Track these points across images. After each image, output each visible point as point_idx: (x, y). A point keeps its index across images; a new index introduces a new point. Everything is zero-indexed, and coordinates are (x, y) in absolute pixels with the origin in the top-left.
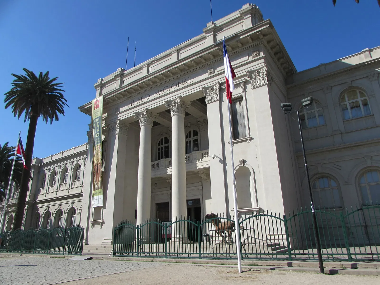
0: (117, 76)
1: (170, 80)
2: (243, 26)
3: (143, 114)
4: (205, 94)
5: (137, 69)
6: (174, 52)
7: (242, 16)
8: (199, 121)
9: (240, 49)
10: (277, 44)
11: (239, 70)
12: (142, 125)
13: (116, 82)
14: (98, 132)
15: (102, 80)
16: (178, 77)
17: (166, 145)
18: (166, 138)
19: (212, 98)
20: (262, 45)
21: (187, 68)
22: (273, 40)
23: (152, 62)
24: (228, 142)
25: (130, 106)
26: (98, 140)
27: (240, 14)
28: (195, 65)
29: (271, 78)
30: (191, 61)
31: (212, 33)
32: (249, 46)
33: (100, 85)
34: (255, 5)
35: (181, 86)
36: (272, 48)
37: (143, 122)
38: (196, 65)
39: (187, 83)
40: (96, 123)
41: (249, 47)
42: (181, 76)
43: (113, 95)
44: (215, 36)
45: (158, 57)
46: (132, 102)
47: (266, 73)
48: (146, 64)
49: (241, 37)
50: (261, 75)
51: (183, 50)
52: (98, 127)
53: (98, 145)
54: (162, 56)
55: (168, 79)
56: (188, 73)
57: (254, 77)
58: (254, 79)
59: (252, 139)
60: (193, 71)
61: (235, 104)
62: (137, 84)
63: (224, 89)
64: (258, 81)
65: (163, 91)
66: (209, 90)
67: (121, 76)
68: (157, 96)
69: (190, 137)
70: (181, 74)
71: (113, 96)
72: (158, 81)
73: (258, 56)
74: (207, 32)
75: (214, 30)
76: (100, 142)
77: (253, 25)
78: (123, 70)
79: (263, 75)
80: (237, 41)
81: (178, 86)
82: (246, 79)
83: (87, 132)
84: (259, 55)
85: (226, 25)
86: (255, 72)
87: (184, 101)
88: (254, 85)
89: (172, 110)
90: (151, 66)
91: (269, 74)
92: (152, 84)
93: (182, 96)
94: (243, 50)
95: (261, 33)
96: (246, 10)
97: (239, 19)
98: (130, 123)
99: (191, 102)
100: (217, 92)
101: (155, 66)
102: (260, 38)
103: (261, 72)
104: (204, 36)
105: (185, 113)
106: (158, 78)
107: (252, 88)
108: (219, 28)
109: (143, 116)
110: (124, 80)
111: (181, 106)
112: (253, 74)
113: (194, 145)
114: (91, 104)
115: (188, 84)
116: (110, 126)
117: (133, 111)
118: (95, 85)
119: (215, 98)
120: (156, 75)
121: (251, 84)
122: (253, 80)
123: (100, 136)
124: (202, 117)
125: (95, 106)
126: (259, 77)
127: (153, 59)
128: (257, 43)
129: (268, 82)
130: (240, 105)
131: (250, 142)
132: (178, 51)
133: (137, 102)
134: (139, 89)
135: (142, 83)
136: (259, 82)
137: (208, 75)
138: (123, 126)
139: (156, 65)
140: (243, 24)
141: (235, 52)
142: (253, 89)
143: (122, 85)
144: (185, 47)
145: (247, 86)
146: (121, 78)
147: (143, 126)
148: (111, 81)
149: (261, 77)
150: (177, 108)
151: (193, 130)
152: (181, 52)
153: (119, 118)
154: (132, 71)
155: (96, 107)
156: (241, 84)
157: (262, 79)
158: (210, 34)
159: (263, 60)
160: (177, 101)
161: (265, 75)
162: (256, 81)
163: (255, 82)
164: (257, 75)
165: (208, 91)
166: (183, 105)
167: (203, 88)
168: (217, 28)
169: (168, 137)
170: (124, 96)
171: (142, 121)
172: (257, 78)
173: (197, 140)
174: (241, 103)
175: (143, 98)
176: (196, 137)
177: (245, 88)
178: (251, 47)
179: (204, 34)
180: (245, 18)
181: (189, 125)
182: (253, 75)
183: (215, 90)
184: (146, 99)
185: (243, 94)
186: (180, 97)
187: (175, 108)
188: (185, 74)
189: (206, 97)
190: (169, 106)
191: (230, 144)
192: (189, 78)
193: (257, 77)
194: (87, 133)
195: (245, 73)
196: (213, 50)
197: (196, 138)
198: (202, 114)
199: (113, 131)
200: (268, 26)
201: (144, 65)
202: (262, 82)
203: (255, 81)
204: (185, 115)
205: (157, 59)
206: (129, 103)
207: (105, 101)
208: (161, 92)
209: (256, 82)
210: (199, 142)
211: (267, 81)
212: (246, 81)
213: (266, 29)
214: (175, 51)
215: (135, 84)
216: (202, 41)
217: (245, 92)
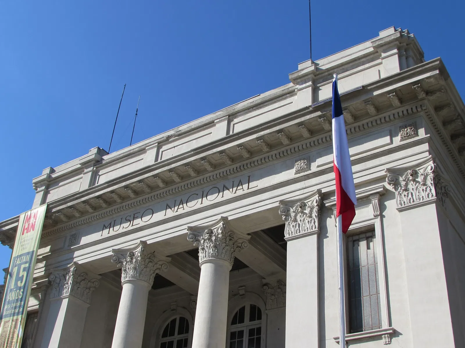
0: (85, 165)
1: (205, 179)
2: (379, 71)
3: (132, 255)
4: (284, 217)
5: (132, 151)
6: (220, 119)
7: (377, 52)
8: (266, 284)
9: (371, 119)
10: (457, 114)
11: (368, 167)
12: (126, 279)
13: (82, 178)
14: (20, 287)
15: (52, 171)
16: (225, 174)
17: (182, 336)
18: (182, 320)
19: (301, 227)
20: (422, 113)
21: (246, 155)
22: (448, 105)
23: (169, 137)
24: (335, 339)
25: (106, 233)
26: (15, 308)
27: (374, 47)
28: (265, 149)
29: (443, 189)
30: (258, 139)
31: (310, 83)
32: (394, 115)
33: (47, 181)
34: (407, 31)
35: (228, 194)
36: (445, 123)
37: (131, 272)
38: (268, 150)
39: (243, 189)
40: (19, 266)
41: (392, 117)
42: (232, 172)
43: (69, 204)
44: (315, 91)
45: (184, 128)
46: (110, 224)
47: (432, 175)
48: (155, 142)
49: (376, 93)
50: (420, 179)
51: (240, 115)
52: (23, 276)
53: (13, 318)
54: (193, 127)
55: (201, 177)
56: (249, 166)
57: (403, 183)
58: (403, 188)
59: (395, 334)
60: (260, 162)
61: (356, 245)
62: (128, 182)
63: (330, 209)
64: (412, 193)
65: (185, 205)
66: (294, 208)
67: (95, 165)
68: (170, 213)
69: (242, 321)
70: (231, 168)
71: (70, 207)
72: (177, 180)
73: (413, 137)
74: (299, 80)
75: (314, 77)
76: (21, 313)
77: (401, 68)
78: (101, 152)
79: (425, 179)
80: (366, 102)
81: (221, 194)
82: (384, 187)
84: (417, 135)
85: (341, 68)
86: (406, 173)
87: (233, 232)
88: (404, 202)
89: (203, 249)
90: (164, 148)
91: (439, 180)
92: (161, 185)
93: (230, 218)
94: (379, 122)
95: (421, 87)
96: (388, 39)
97: (372, 56)
98: (100, 275)
99: (249, 234)
100: (315, 214)
101: (174, 147)
102: (419, 98)
103: (420, 174)
104: (290, 89)
105: (233, 260)
106: (177, 174)
107: (397, 209)
108: (326, 73)
109: (132, 259)
110: (100, 174)
111: (224, 241)
112: (400, 177)
113: (251, 342)
114: (18, 221)
115: (246, 191)
116: (52, 277)
117: (110, 245)
118: (34, 181)
119: (307, 228)
120: (173, 166)
121: (395, 200)
122: (402, 190)
123: (24, 300)
124: (273, 274)
125: (26, 227)
126: (415, 185)
127: (171, 132)
128: (412, 109)
129: (436, 196)
130: (368, 248)
131: (391, 341)
132: (230, 117)
133: (122, 226)
134: (132, 195)
135: (140, 181)
136: (416, 195)
137: (296, 174)
138: (84, 280)
139: (176, 146)
140: (380, 67)
141: (359, 127)
142: (401, 210)
143: (94, 184)
144: (248, 111)
145: (386, 203)
146: (95, 169)
147: (129, 282)
148: (71, 174)
149: (419, 184)
150: (215, 247)
151: (251, 305)
152: (236, 121)
153: (75, 260)
154: (122, 155)
155: (27, 229)
156: (371, 198)
157: (423, 190)
158: (304, 85)
159: (425, 147)
160: (215, 230)
161: (430, 180)
162: (408, 194)
163: (405, 196)
164: (411, 178)
165: (292, 210)
166: (230, 240)
167: (281, 202)
168: (322, 73)
169: (187, 316)
170: (95, 208)
171: (127, 270)
172: (410, 186)
173: (259, 330)
174: (371, 244)
175: (137, 218)
176: (257, 322)
177: (382, 207)
178: (396, 116)
179: (291, 84)
180: (383, 55)
181: (242, 292)
182: (401, 179)
183: (309, 209)
184: (145, 219)
185: (377, 223)
186: (224, 219)
187: (210, 246)
188: (242, 168)
189: (287, 223)
190: (196, 241)
191: (338, 342)
192: (249, 177)
193: (410, 184)
195: (383, 173)
196: (308, 117)
197: (255, 324)
198: (275, 267)
199: (58, 289)
200: (437, 72)
201: (150, 144)
202: (423, 197)
203: (406, 193)
204: (233, 263)
205: (180, 132)
206: (104, 226)
207: (51, 218)
208: (181, 206)
209: (408, 196)
210: (263, 336)
211: (434, 194)
212: (385, 192)
213: (432, 79)
214: (223, 118)
215: (124, 184)
216: (285, 99)
217: (382, 217)
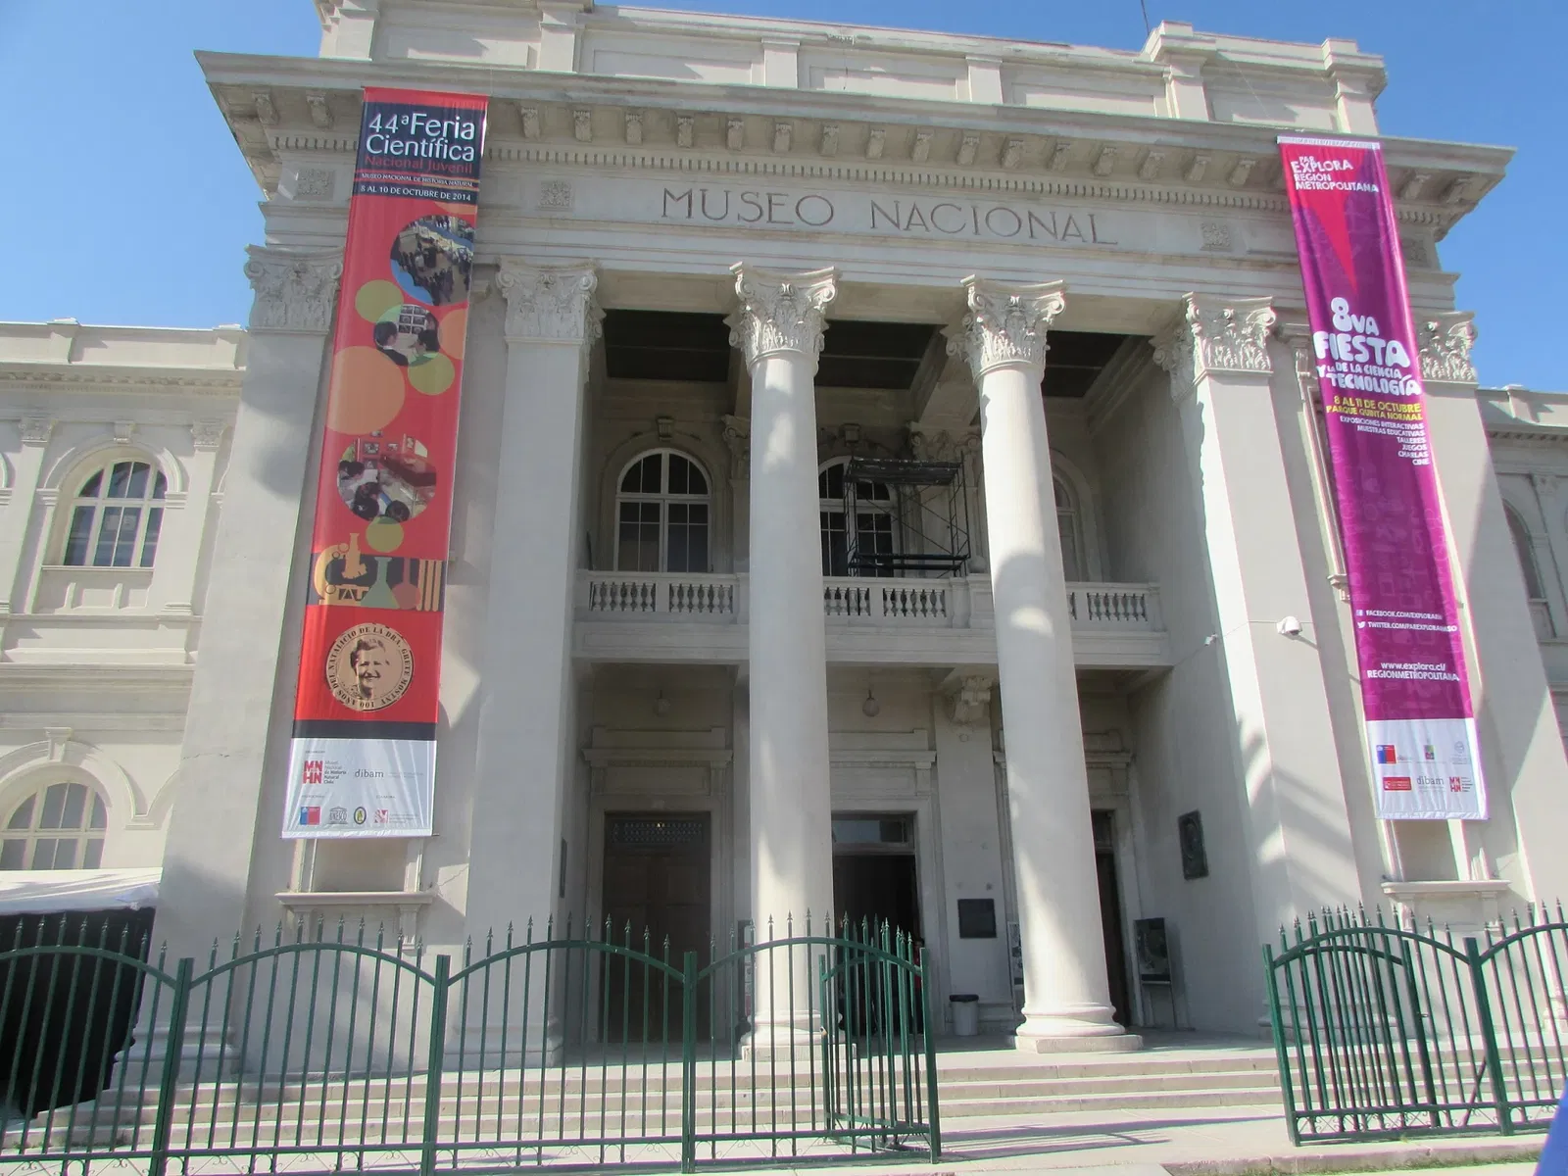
1: (985, 182)
3: (792, 294)
4: (1197, 328)
6: (983, 59)
7: (1327, 76)
16: (1038, 189)
19: (1237, 358)
21: (1107, 169)
23: (834, 40)
27: (1333, 65)
28: (1151, 173)
31: (1198, 75)
37: (793, 335)
38: (1152, 177)
39: (1084, 239)
42: (1055, 191)
43: (576, 97)
46: (689, 194)
48: (794, 36)
60: (1122, 196)
65: (928, 221)
70: (1053, 181)
75: (1203, 66)
79: (1458, 347)
81: (1026, 228)
83: (252, 250)
85: (1257, 73)
89: (1007, 336)
90: (814, 60)
92: (876, 152)
100: (1261, 341)
101: (847, 71)
102: (1447, 201)
104: (1152, 68)
110: (595, 46)
115: (1095, 245)
119: (1251, 364)
134: (783, 146)
135: (831, 122)
137: (1204, 249)
139: (853, 71)
144: (1046, 68)
149: (1450, 351)
152: (1019, 77)
157: (1456, 363)
167: (1194, 296)
168: (1216, 65)
171: (781, 326)
180: (1342, 88)
183: (1250, 329)
187: (1022, 333)
189: (1203, 343)
190: (987, 312)
192: (1091, 216)
194: (246, 258)
201: (776, 34)
205: (868, 43)
206: (668, 193)
208: (917, 220)
209: (1432, 365)
214: (988, 60)
